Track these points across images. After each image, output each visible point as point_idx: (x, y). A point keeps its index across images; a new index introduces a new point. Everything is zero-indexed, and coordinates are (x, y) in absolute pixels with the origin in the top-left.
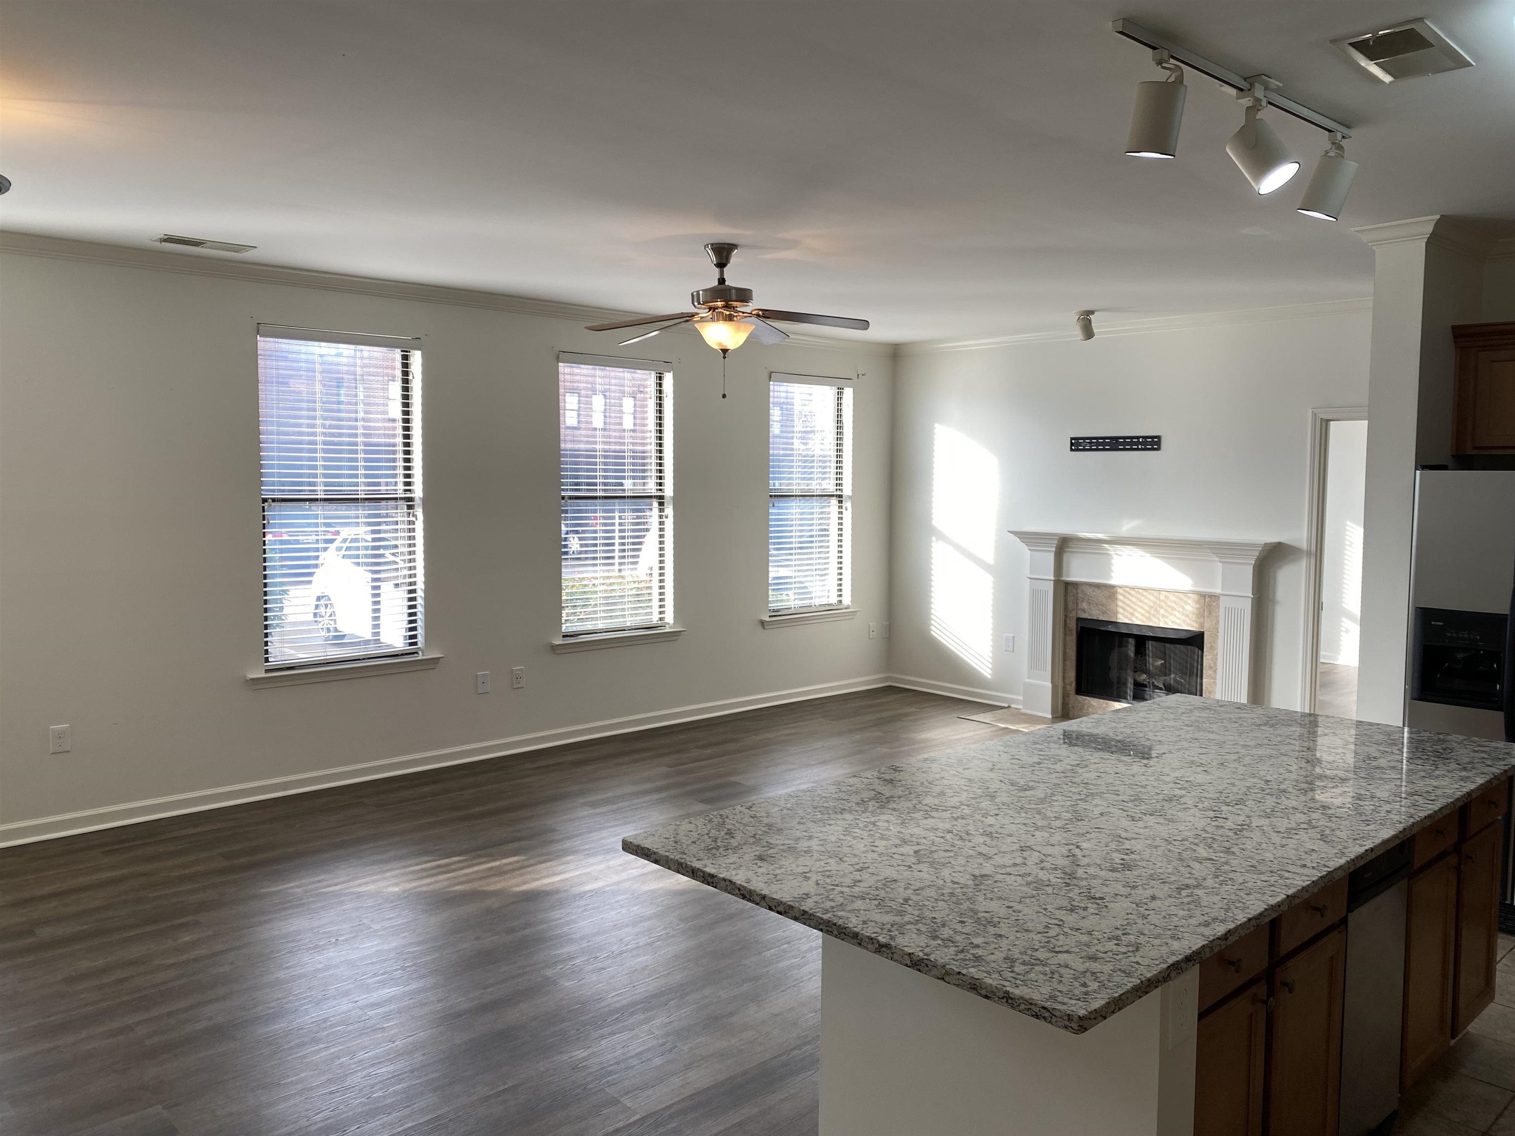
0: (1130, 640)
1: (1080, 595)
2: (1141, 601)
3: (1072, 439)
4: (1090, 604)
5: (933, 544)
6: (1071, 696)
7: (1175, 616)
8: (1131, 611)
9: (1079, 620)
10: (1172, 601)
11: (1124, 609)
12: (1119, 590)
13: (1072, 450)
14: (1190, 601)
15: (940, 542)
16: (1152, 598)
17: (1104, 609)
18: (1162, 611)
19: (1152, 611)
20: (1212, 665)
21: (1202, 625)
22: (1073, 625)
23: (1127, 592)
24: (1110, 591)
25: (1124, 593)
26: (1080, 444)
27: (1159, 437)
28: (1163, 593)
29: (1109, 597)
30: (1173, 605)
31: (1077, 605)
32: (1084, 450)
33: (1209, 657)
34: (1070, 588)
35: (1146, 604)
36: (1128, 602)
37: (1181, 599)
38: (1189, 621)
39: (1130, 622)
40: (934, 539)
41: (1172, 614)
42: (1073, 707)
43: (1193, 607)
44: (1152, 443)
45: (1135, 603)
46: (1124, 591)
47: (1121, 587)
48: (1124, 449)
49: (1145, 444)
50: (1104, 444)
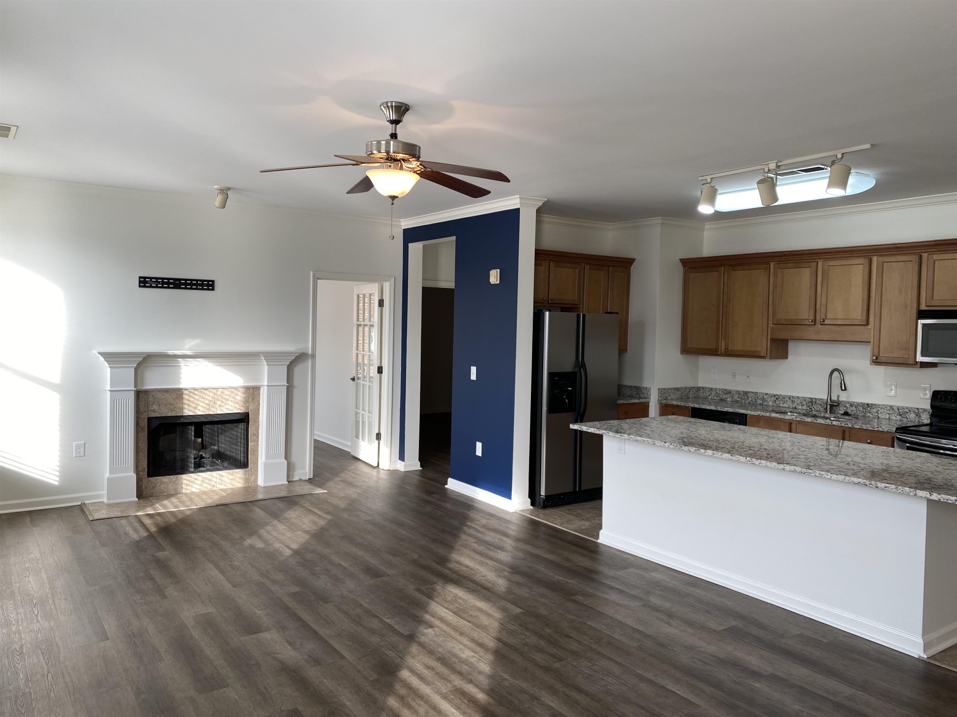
0: (190, 427)
1: (151, 399)
2: (203, 398)
3: (140, 277)
4: (159, 405)
6: (144, 480)
7: (229, 405)
8: (194, 406)
9: (150, 419)
10: (226, 395)
11: (189, 405)
12: (186, 392)
13: (140, 286)
14: (239, 393)
16: (211, 394)
17: (172, 407)
18: (219, 403)
19: (211, 404)
20: (255, 433)
21: (247, 408)
22: (145, 424)
23: (191, 392)
24: (178, 393)
25: (189, 393)
26: (147, 282)
27: (213, 281)
28: (220, 390)
29: (177, 397)
30: (227, 397)
31: (148, 408)
32: (151, 287)
33: (253, 428)
34: (141, 395)
35: (207, 399)
36: (191, 399)
37: (232, 392)
38: (238, 407)
39: (194, 414)
41: (226, 404)
42: (146, 488)
43: (241, 397)
44: (209, 285)
45: (198, 400)
46: (189, 391)
47: (186, 389)
48: (186, 288)
49: (202, 285)
50: (169, 283)
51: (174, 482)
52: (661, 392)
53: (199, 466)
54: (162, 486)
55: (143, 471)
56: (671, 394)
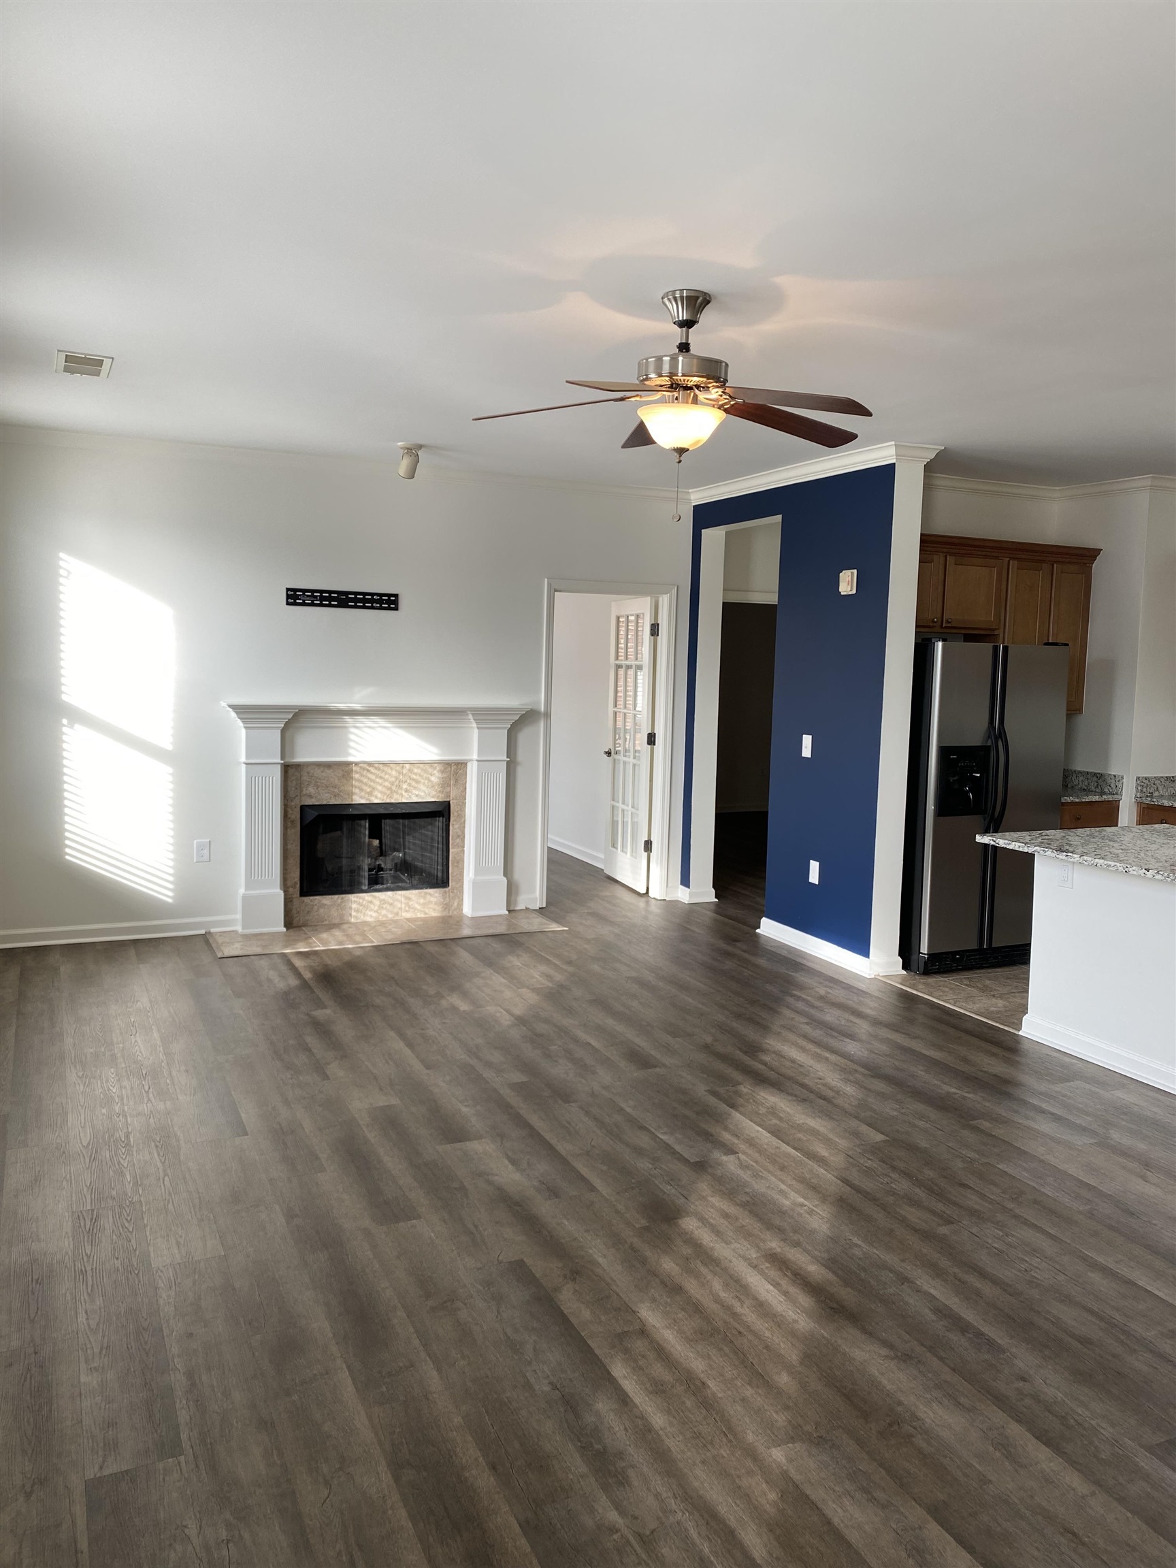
0: (363, 822)
1: (305, 778)
2: (381, 778)
3: (288, 590)
4: (318, 787)
5: (65, 729)
6: (294, 900)
7: (419, 790)
8: (368, 789)
9: (303, 808)
10: (416, 774)
11: (361, 790)
12: (357, 768)
13: (288, 603)
14: (435, 772)
15: (77, 726)
16: (393, 772)
17: (336, 790)
18: (405, 786)
19: (394, 788)
20: (460, 833)
21: (447, 795)
22: (296, 815)
23: (364, 769)
24: (345, 769)
25: (361, 770)
26: (297, 597)
27: (396, 596)
28: (407, 765)
29: (343, 776)
30: (417, 777)
31: (301, 791)
32: (304, 604)
33: (456, 826)
34: (291, 771)
35: (387, 780)
36: (365, 780)
37: (425, 771)
38: (434, 793)
39: (368, 802)
40: (65, 721)
41: (415, 788)
42: (298, 913)
43: (439, 778)
44: (389, 602)
45: (374, 782)
46: (361, 767)
47: (357, 764)
48: (355, 607)
49: (380, 602)
50: (330, 599)
51: (339, 905)
52: (1143, 784)
53: (376, 882)
54: (322, 910)
55: (294, 887)
56: (1160, 789)
